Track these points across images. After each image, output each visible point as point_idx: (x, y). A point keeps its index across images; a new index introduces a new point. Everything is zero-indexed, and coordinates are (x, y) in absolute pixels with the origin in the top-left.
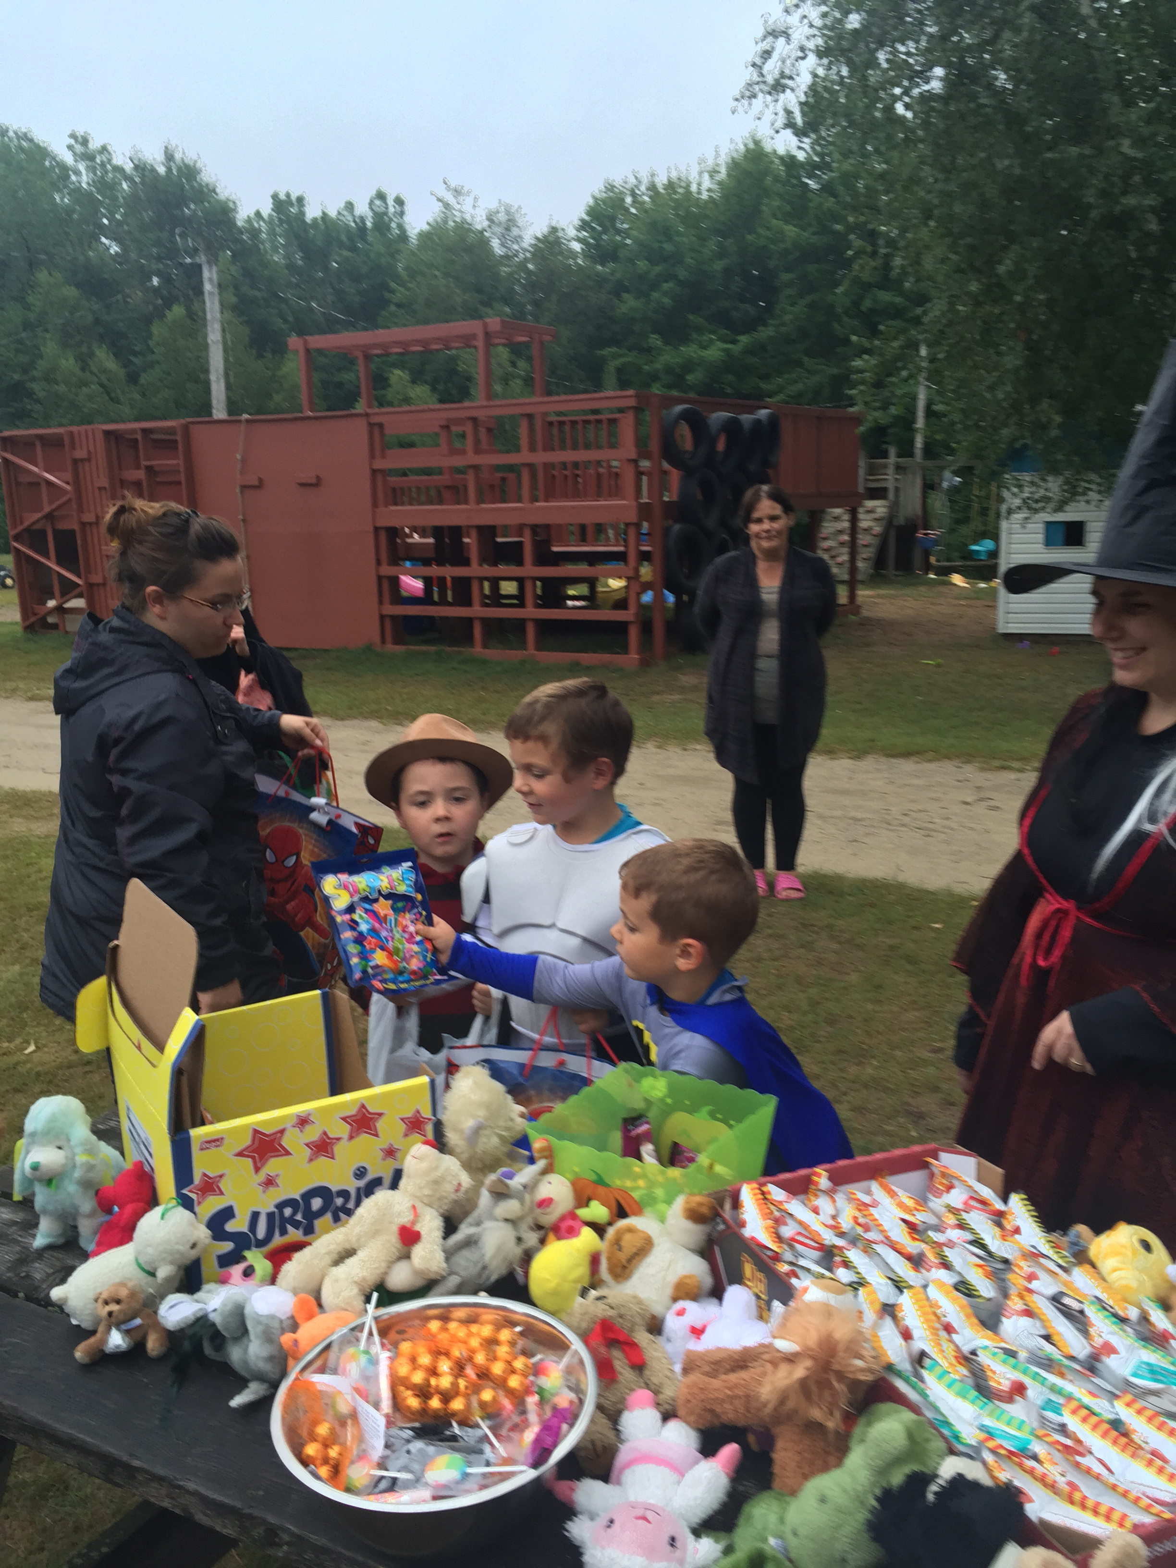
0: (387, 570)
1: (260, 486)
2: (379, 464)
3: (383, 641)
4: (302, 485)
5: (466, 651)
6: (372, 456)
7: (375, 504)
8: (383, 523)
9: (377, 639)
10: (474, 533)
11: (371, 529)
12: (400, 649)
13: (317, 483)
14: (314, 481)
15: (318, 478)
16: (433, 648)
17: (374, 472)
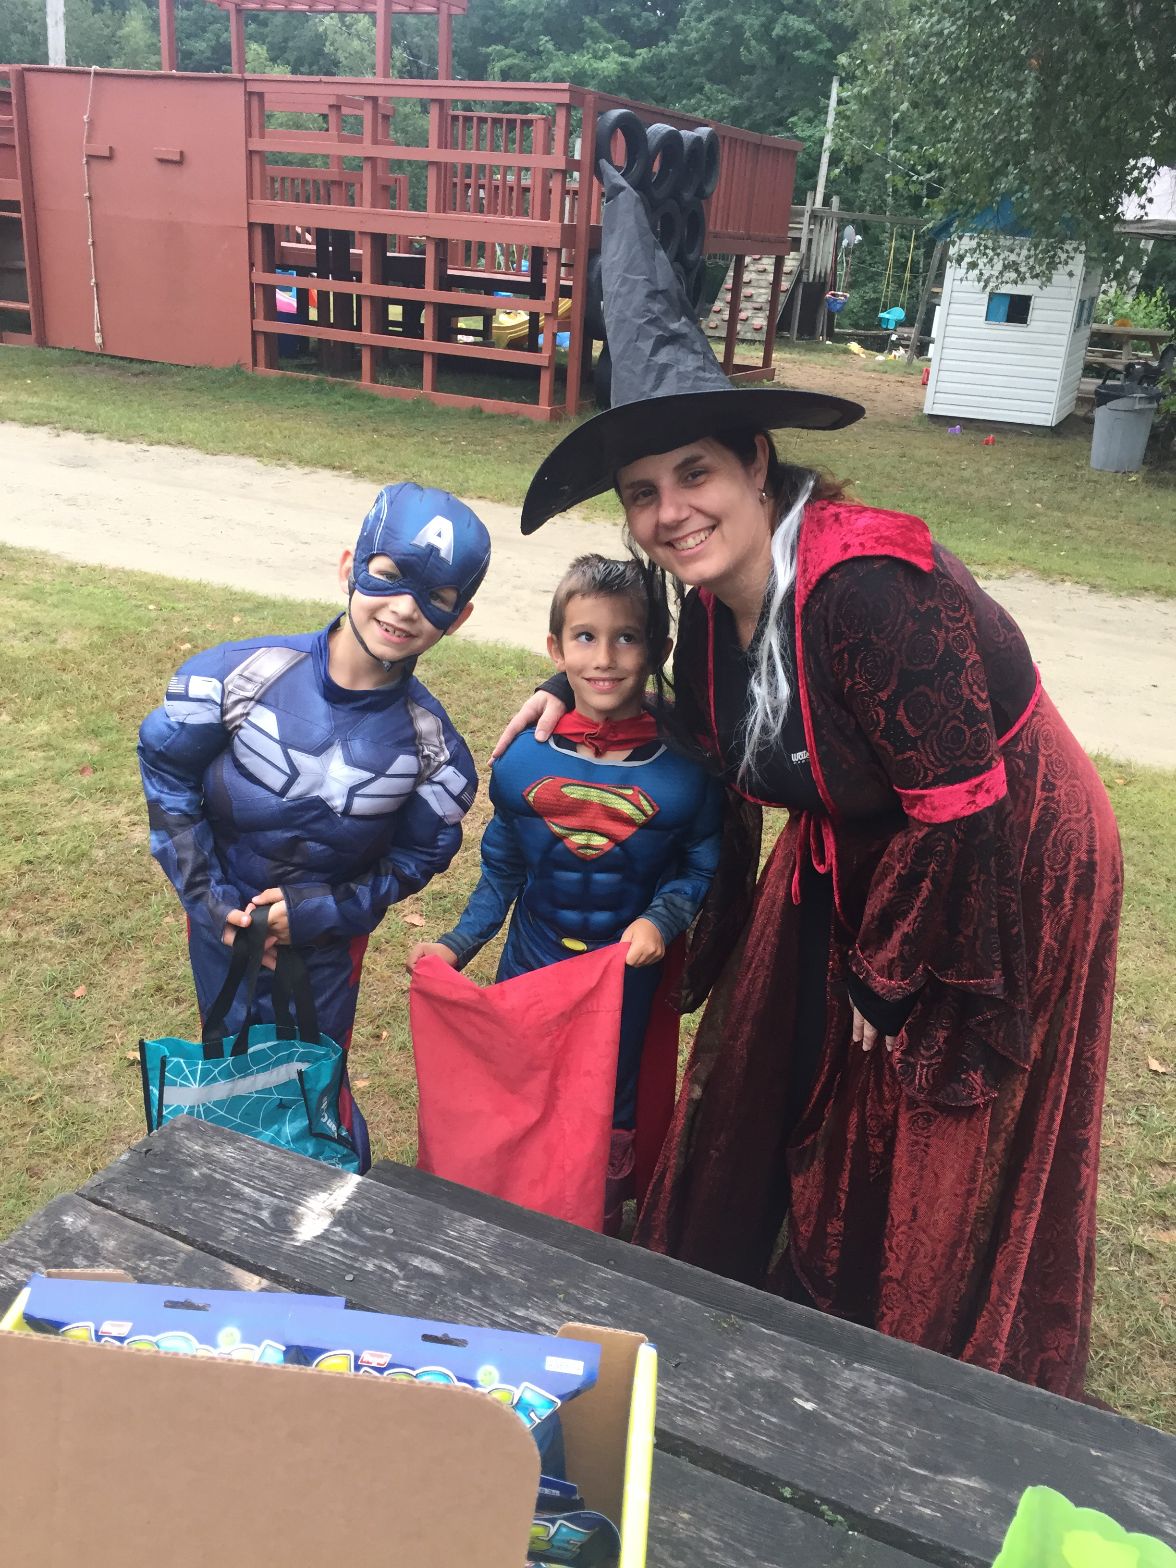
0: (262, 277)
1: (110, 158)
2: (256, 144)
3: (255, 363)
4: (162, 161)
5: (353, 383)
6: (249, 134)
7: (250, 195)
8: (259, 218)
9: (249, 360)
10: (367, 242)
11: (246, 225)
12: (275, 373)
13: (180, 162)
14: (177, 158)
15: (182, 153)
16: (312, 377)
17: (251, 154)
